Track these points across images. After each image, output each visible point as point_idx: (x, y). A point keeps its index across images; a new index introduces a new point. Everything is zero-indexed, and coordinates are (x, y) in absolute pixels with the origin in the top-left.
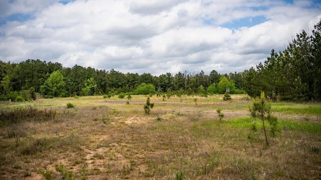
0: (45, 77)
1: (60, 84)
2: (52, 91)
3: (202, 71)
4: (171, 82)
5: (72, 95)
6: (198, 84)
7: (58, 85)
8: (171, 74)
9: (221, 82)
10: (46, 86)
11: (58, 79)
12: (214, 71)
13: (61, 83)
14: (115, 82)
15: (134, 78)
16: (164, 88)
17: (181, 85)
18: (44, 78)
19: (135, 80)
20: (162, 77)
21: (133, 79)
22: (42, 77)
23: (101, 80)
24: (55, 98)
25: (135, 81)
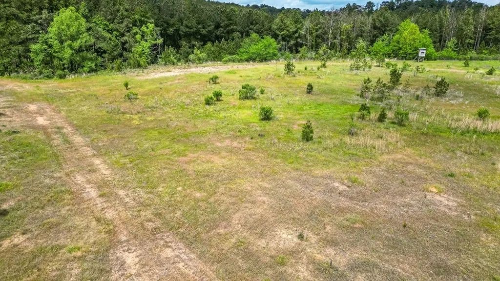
0: (39, 22)
1: (79, 41)
2: (61, 60)
5: (111, 65)
7: (76, 44)
10: (45, 46)
11: (73, 30)
13: (82, 39)
14: (195, 29)
15: (230, 19)
18: (36, 22)
19: (231, 24)
21: (228, 22)
22: (32, 21)
23: (168, 24)
24: (71, 76)
25: (232, 27)
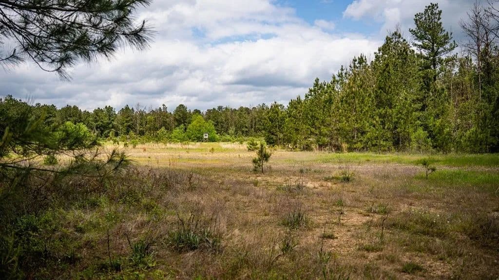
3: (164, 105)
4: (113, 120)
6: (158, 125)
8: (112, 108)
9: (194, 123)
12: (181, 106)
16: (101, 130)
17: (129, 126)
19: (50, 116)
20: (98, 112)
21: (47, 115)
25: (51, 119)
